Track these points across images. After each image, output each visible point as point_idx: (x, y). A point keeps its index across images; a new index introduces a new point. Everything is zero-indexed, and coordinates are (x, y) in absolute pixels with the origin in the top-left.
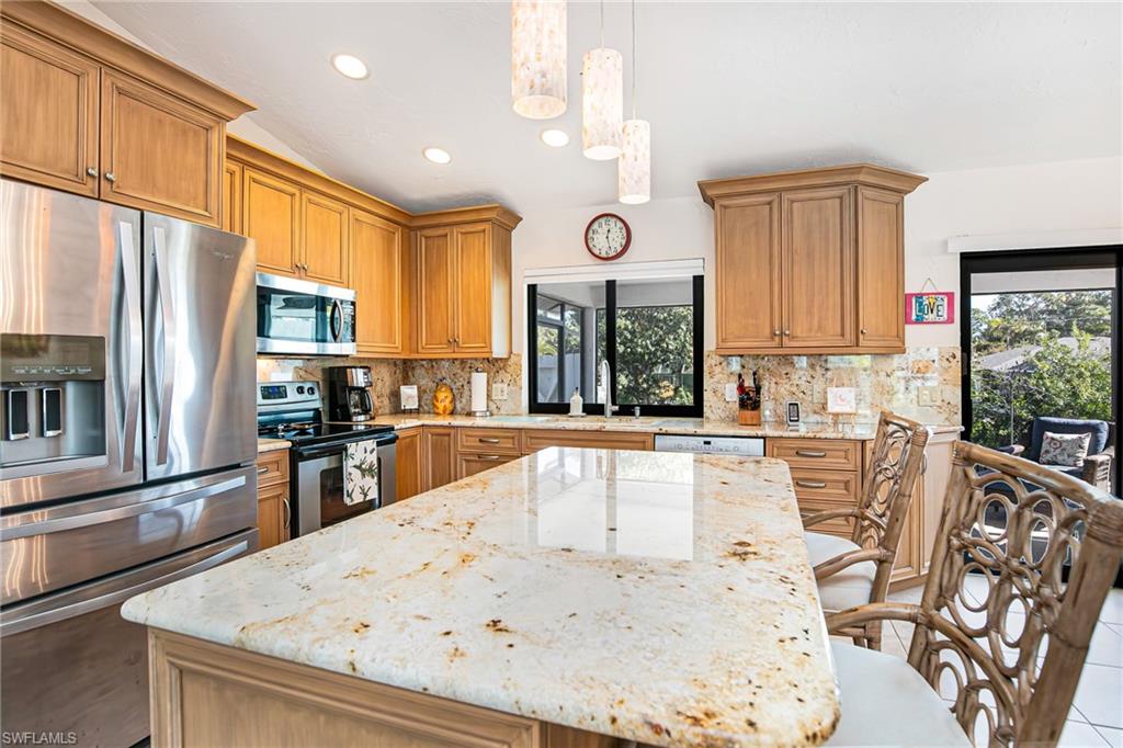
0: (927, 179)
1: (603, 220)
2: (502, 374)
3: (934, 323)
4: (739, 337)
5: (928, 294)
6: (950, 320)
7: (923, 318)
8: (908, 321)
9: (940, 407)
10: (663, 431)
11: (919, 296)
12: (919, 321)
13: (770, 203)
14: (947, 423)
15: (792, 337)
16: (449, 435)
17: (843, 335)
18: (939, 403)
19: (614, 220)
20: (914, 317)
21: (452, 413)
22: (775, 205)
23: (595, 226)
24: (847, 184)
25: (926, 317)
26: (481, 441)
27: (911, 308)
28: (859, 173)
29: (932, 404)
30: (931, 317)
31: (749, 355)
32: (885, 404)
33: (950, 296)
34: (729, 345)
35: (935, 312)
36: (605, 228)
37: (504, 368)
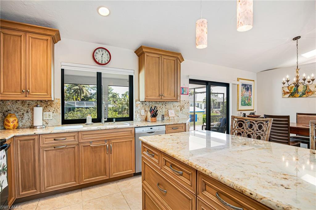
1: (100, 50)
2: (49, 108)
3: (185, 94)
4: (151, 96)
6: (188, 94)
8: (181, 94)
10: (138, 126)
11: (183, 88)
12: (183, 94)
13: (159, 58)
14: (187, 118)
15: (164, 97)
16: (34, 139)
17: (175, 96)
19: (105, 50)
21: (18, 128)
22: (160, 58)
23: (97, 51)
24: (176, 57)
26: (54, 140)
27: (182, 91)
28: (179, 55)
29: (185, 113)
31: (147, 101)
33: (188, 89)
34: (148, 98)
35: (185, 92)
36: (101, 53)
37: (51, 105)
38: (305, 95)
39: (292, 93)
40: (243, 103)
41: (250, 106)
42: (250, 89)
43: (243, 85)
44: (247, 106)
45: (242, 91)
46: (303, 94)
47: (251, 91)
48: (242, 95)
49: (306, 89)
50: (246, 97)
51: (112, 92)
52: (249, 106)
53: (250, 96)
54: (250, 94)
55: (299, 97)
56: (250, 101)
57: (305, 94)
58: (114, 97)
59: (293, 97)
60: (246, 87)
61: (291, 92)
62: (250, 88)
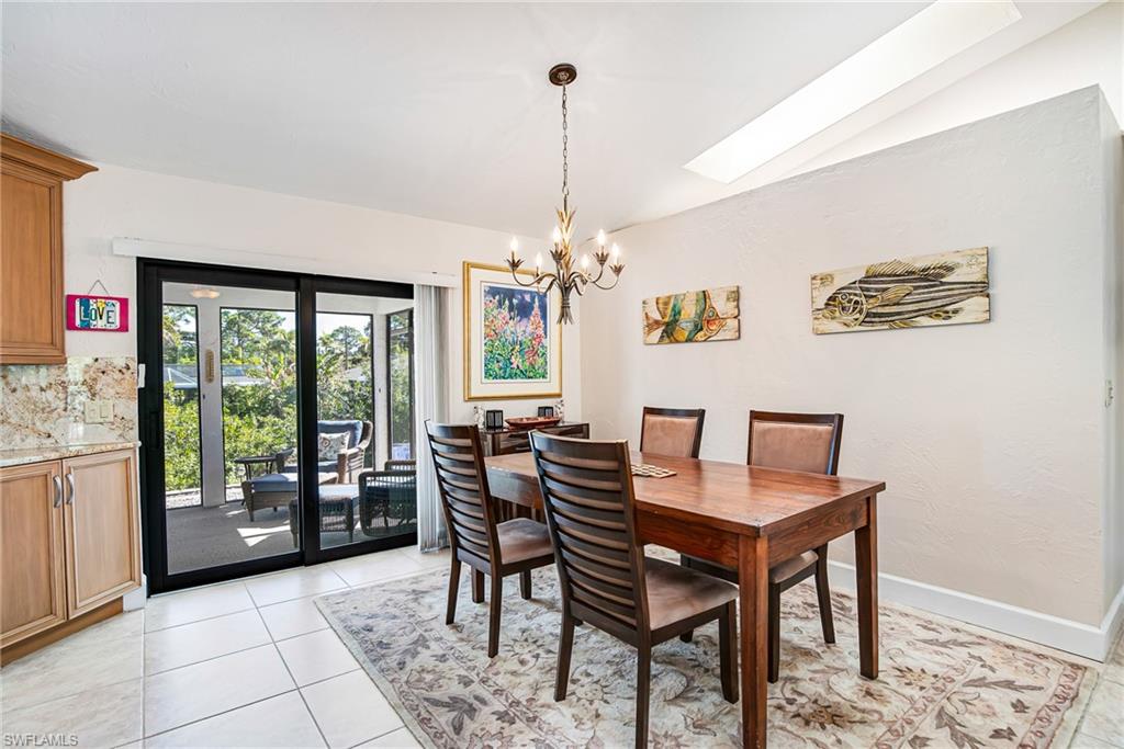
0: (97, 169)
3: (104, 330)
5: (96, 298)
6: (124, 328)
7: (89, 325)
8: (71, 326)
9: (113, 424)
11: (85, 300)
12: (86, 327)
14: (121, 440)
18: (111, 419)
20: (78, 323)
25: (94, 323)
27: (73, 312)
29: (102, 420)
30: (101, 324)
32: (38, 424)
33: (124, 303)
35: (105, 317)
38: (701, 333)
39: (667, 324)
40: (495, 366)
41: (541, 379)
42: (536, 310)
43: (493, 292)
44: (519, 380)
45: (486, 318)
46: (698, 328)
47: (544, 317)
48: (492, 335)
49: (703, 306)
50: (515, 343)
51: (280, 327)
52: (530, 378)
53: (539, 337)
54: (541, 332)
55: (687, 341)
56: (541, 360)
57: (702, 329)
58: (279, 346)
59: (671, 342)
60: (515, 301)
61: (667, 320)
62: (537, 304)
